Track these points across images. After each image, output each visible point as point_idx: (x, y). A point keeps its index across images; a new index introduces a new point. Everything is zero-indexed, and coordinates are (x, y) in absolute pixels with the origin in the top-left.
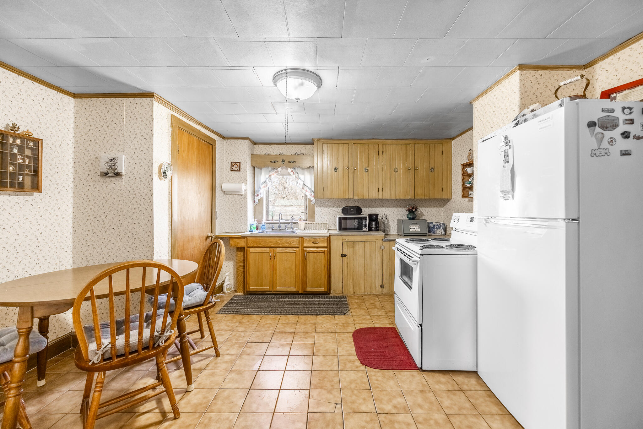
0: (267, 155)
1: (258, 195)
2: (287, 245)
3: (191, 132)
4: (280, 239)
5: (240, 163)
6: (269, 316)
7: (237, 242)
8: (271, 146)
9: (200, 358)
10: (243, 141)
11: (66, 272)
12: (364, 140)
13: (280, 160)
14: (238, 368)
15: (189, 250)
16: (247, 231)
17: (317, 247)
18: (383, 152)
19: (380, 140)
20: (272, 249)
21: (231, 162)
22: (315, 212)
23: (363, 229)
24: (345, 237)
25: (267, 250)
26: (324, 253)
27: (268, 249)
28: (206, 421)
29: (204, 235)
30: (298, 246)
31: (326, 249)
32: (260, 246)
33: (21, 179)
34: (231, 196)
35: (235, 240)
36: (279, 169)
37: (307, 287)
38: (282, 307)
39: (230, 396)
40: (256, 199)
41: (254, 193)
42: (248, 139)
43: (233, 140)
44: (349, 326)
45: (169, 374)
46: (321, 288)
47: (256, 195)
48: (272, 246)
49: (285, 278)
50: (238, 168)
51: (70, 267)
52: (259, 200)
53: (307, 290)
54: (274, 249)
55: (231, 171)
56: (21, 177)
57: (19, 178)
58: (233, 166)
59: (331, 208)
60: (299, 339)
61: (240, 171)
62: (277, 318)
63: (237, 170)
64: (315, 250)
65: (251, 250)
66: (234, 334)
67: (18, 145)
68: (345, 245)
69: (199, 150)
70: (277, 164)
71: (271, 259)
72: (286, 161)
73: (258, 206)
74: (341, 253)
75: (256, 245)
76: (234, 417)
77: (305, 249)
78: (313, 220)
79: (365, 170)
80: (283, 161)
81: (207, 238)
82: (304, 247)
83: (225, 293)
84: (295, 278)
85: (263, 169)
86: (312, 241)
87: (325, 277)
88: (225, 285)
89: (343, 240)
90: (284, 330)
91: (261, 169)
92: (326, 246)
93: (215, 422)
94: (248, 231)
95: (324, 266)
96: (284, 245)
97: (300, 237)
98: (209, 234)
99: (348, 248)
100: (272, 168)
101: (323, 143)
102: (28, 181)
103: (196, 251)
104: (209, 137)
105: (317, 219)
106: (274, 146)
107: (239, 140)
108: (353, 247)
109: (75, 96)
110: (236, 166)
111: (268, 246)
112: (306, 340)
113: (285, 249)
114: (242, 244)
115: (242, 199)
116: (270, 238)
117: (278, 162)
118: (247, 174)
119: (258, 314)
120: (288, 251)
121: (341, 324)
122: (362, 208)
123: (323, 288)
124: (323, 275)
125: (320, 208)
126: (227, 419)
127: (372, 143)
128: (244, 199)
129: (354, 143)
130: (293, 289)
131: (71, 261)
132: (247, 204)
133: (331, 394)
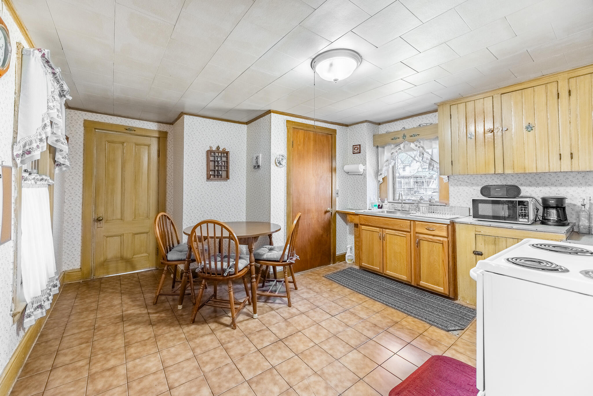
0: (388, 133)
1: (381, 174)
2: (396, 228)
3: (306, 129)
4: (389, 220)
5: (360, 145)
6: (360, 295)
7: (353, 218)
8: (396, 122)
9: (280, 302)
10: (362, 124)
11: (243, 222)
12: (523, 83)
13: (401, 136)
14: (290, 322)
15: (306, 220)
16: (366, 209)
17: (434, 236)
18: (570, 91)
19: (560, 73)
20: (382, 229)
21: (353, 146)
22: (450, 192)
23: (520, 220)
24: (479, 229)
25: (376, 230)
26: (443, 244)
27: (378, 229)
28: (241, 341)
29: (323, 209)
30: (409, 230)
31: (446, 239)
32: (370, 224)
33: (221, 173)
34: (354, 176)
35: (351, 216)
36: (402, 146)
37: (420, 280)
38: (380, 292)
39: (266, 336)
40: (380, 178)
41: (377, 173)
42: (366, 121)
43: (354, 126)
44: (437, 346)
45: (257, 302)
46: (440, 288)
47: (379, 174)
48: (382, 226)
49: (395, 263)
50: (359, 150)
51: (244, 220)
52: (383, 179)
53: (421, 284)
54: (384, 230)
55: (353, 153)
56: (221, 172)
57: (220, 173)
58: (355, 149)
59: (474, 188)
60: (361, 328)
61: (360, 153)
62: (365, 299)
63: (357, 152)
64: (430, 238)
65: (363, 227)
66: (317, 296)
67: (220, 156)
68: (479, 238)
69: (315, 141)
70: (398, 141)
71: (380, 239)
72: (408, 136)
73: (382, 185)
74: (474, 249)
75: (367, 224)
76: (253, 349)
77: (417, 235)
78: (446, 202)
79: (527, 128)
80: (404, 136)
81: (326, 212)
82: (416, 233)
83: (346, 263)
84: (405, 265)
85: (385, 148)
86: (426, 227)
87: (444, 275)
88: (346, 256)
89: (476, 231)
90: (358, 313)
91: (384, 147)
92: (445, 235)
93: (244, 345)
94: (368, 209)
95: (443, 261)
96: (393, 227)
97: (411, 220)
98: (329, 209)
99: (485, 244)
100: (395, 145)
101: (450, 106)
102: (224, 174)
103: (314, 221)
104: (326, 129)
105: (452, 202)
106: (398, 122)
107: (359, 124)
108: (495, 244)
109: (247, 123)
110: (357, 149)
111: (378, 225)
112: (367, 332)
113: (394, 231)
114: (356, 220)
115: (362, 179)
116: (379, 218)
117: (399, 138)
118: (366, 155)
119: (352, 289)
120: (397, 234)
121: (428, 338)
122: (521, 188)
123: (443, 289)
124: (441, 272)
125: (456, 187)
126: (250, 348)
127: (542, 83)
128: (364, 179)
129: (503, 92)
130: (404, 277)
131: (245, 218)
132: (366, 183)
133: (327, 391)
